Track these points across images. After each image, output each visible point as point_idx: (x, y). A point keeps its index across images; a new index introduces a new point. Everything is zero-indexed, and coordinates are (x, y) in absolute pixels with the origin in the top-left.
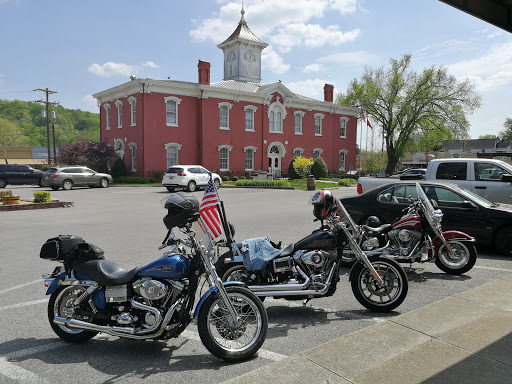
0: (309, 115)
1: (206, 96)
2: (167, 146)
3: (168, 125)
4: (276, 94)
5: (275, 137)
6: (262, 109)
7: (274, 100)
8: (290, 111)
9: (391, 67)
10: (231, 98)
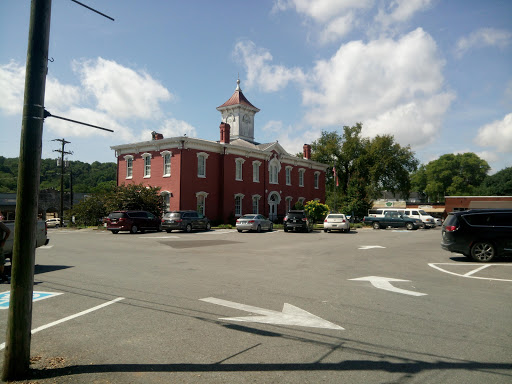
0: (296, 168)
1: (228, 152)
2: (198, 194)
3: (199, 176)
4: (274, 152)
5: (274, 187)
6: (265, 164)
7: (272, 157)
8: (283, 165)
9: (343, 132)
10: (243, 154)
